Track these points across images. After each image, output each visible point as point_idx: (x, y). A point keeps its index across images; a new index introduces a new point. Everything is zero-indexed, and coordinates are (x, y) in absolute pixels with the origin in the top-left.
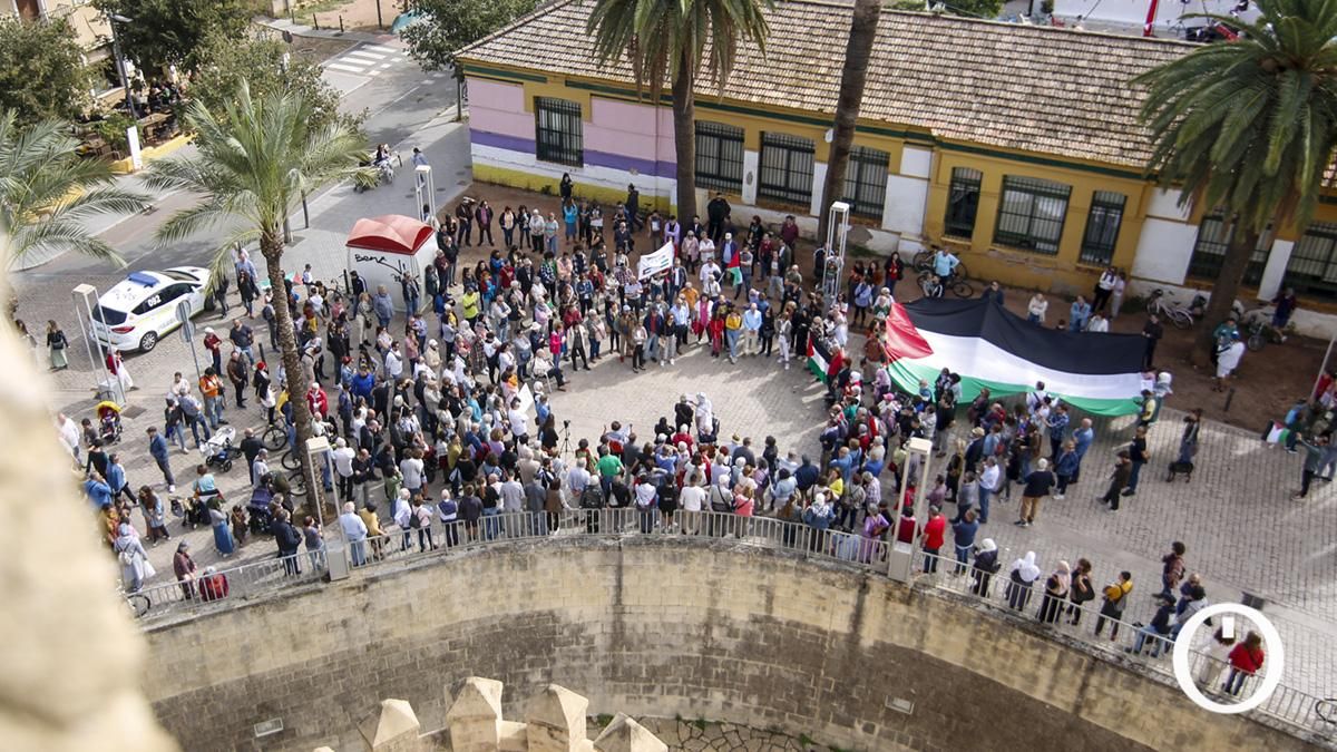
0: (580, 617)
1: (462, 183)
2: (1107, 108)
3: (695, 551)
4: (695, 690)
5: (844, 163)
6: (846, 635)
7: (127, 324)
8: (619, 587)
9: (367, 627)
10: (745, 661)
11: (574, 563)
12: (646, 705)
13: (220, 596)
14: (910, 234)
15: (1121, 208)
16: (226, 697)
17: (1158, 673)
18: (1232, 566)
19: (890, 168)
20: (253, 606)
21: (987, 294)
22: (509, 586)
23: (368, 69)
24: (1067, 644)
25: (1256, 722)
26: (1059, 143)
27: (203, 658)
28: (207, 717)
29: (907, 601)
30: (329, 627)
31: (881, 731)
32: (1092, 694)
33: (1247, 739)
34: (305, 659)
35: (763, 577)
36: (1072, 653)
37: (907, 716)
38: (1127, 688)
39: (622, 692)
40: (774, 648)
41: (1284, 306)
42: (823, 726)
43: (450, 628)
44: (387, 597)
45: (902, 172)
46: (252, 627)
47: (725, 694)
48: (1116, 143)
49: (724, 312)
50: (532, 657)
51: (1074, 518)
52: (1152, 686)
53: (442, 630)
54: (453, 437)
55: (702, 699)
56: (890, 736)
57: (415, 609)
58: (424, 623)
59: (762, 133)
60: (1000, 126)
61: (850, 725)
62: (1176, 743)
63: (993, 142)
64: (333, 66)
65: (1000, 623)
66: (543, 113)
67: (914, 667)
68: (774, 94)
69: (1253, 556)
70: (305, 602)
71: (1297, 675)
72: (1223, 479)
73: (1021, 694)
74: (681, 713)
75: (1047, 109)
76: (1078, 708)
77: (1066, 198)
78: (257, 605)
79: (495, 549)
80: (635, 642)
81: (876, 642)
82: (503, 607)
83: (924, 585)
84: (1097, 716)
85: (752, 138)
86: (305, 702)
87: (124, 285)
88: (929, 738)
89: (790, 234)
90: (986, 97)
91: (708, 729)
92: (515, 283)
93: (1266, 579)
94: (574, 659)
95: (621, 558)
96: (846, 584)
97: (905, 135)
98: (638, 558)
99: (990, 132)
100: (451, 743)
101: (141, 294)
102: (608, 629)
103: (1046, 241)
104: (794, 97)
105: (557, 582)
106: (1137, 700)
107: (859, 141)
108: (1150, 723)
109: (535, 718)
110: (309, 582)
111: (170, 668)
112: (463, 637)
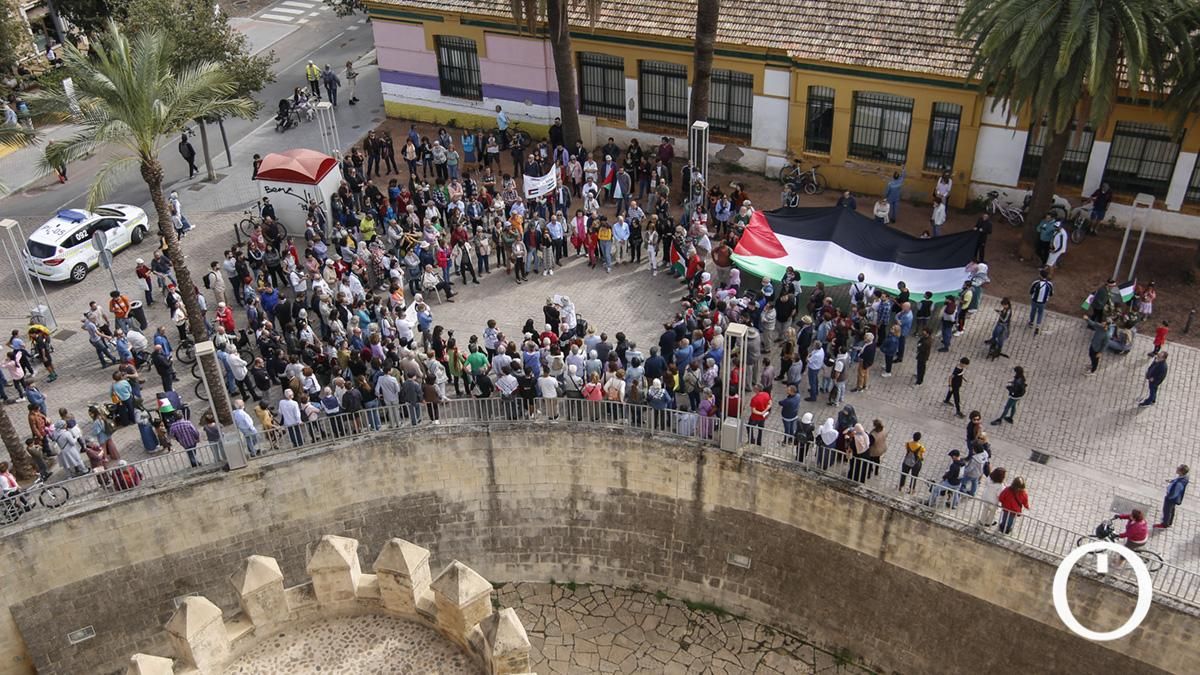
0: (460, 497)
1: (376, 120)
2: (945, 25)
3: (555, 434)
4: (565, 557)
5: (706, 85)
6: (691, 502)
7: (57, 256)
8: (492, 469)
9: (268, 510)
10: (607, 529)
11: (448, 449)
12: (524, 572)
13: (131, 485)
14: (776, 150)
15: (957, 117)
16: (146, 574)
17: (945, 518)
18: (1026, 428)
19: (755, 90)
20: (161, 493)
21: (841, 201)
22: (393, 471)
23: (298, 17)
24: (870, 499)
25: (1022, 555)
26: (900, 59)
27: (121, 541)
28: (130, 592)
29: (738, 468)
30: (232, 511)
31: (725, 583)
32: (892, 540)
33: (1018, 570)
34: (214, 540)
35: (616, 454)
36: (874, 506)
37: (746, 570)
38: (920, 533)
39: (501, 562)
40: (630, 517)
41: (1101, 201)
42: (677, 583)
43: (343, 510)
44: (283, 483)
45: (766, 93)
46: (162, 511)
47: (591, 559)
48: (951, 57)
49: (597, 226)
50: (419, 533)
51: (894, 394)
52: (939, 530)
53: (337, 511)
54: (341, 343)
55: (572, 564)
56: (732, 588)
57: (310, 493)
58: (320, 506)
59: (640, 62)
60: (849, 46)
61: (699, 581)
62: (962, 578)
63: (841, 60)
64: (265, 16)
65: (815, 483)
66: (444, 51)
67: (751, 526)
68: (648, 24)
69: (1046, 420)
70: (208, 489)
71: (1066, 515)
72: (1031, 356)
73: (837, 545)
74: (555, 577)
75: (892, 28)
76: (883, 553)
77: (910, 110)
78: (165, 492)
79: (378, 438)
80: (510, 517)
81: (716, 507)
82: (389, 490)
83: (752, 454)
84: (899, 559)
85: (631, 66)
86: (218, 578)
87: (54, 222)
88: (764, 588)
89: (666, 154)
90: (837, 18)
91: (578, 591)
92: (410, 207)
93: (1054, 438)
94: (457, 533)
95: (490, 442)
96: (686, 456)
97: (765, 57)
98: (505, 442)
99: (840, 52)
100: (314, 593)
101: (69, 228)
102: (486, 507)
103: (897, 152)
104: (665, 26)
105: (436, 466)
106: (928, 542)
107: (719, 65)
108: (941, 563)
109: (382, 567)
110: (211, 472)
111: (92, 549)
112: (356, 518)
